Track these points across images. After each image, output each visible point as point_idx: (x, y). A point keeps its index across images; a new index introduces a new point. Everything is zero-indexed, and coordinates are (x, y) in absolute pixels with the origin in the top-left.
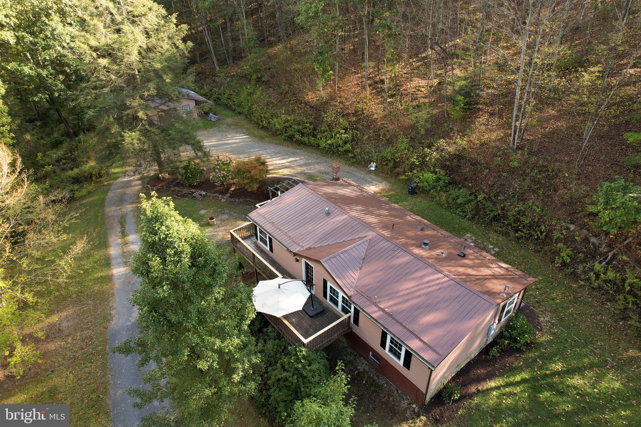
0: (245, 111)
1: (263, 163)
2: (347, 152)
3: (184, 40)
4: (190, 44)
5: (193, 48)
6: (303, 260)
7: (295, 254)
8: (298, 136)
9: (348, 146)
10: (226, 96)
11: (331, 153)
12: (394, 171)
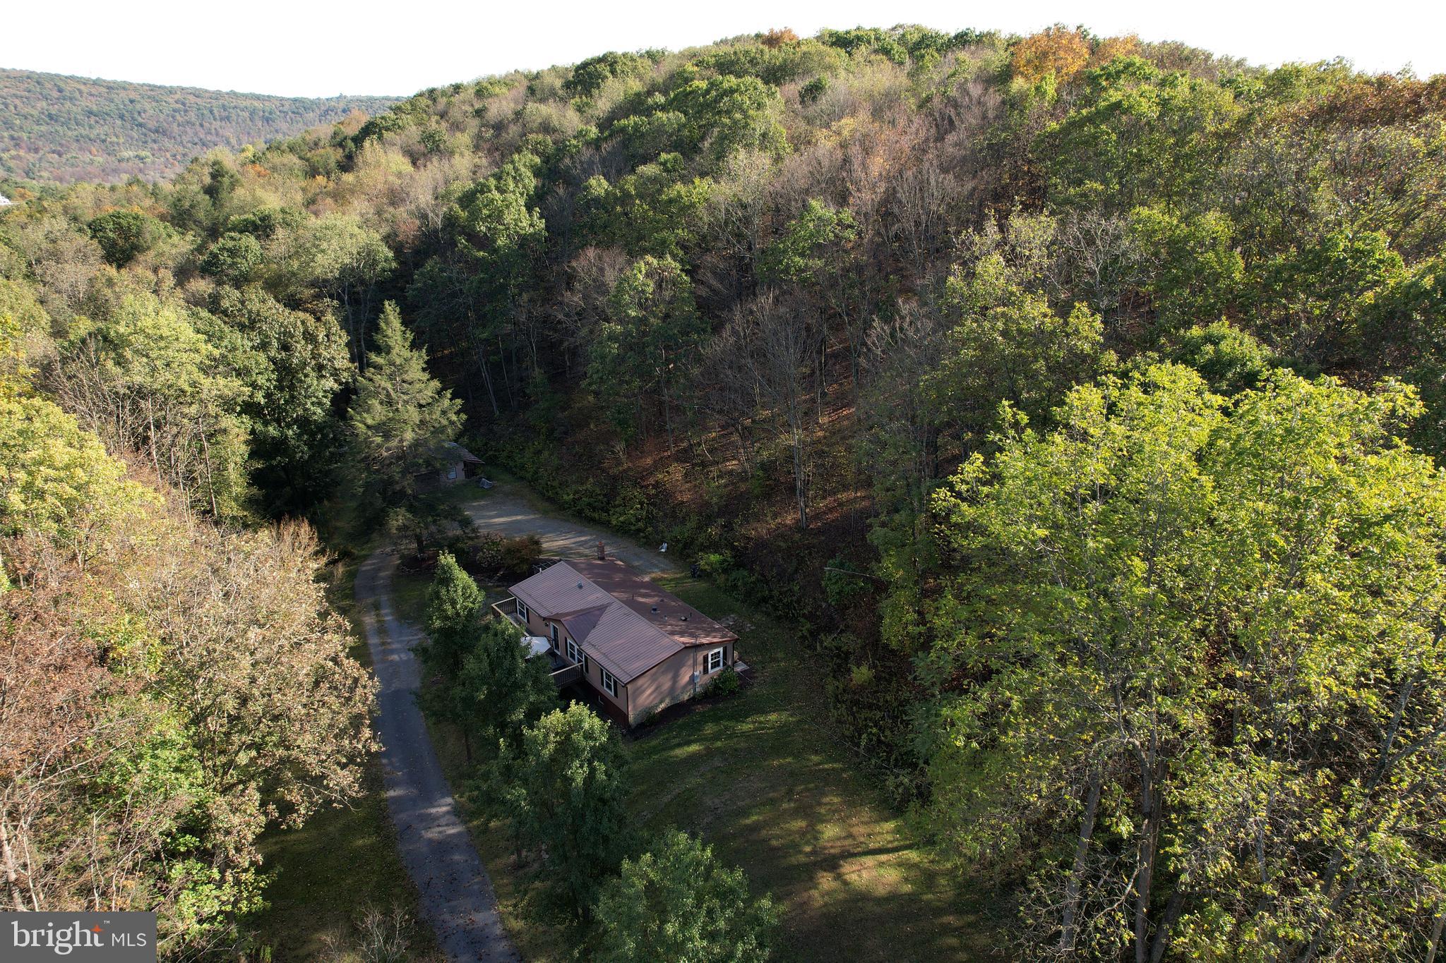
0: (529, 476)
1: (537, 543)
2: (639, 530)
3: (458, 413)
4: (464, 417)
5: (467, 420)
6: (552, 624)
7: (544, 619)
8: (588, 512)
9: (641, 524)
10: (505, 454)
11: (623, 531)
12: (683, 552)
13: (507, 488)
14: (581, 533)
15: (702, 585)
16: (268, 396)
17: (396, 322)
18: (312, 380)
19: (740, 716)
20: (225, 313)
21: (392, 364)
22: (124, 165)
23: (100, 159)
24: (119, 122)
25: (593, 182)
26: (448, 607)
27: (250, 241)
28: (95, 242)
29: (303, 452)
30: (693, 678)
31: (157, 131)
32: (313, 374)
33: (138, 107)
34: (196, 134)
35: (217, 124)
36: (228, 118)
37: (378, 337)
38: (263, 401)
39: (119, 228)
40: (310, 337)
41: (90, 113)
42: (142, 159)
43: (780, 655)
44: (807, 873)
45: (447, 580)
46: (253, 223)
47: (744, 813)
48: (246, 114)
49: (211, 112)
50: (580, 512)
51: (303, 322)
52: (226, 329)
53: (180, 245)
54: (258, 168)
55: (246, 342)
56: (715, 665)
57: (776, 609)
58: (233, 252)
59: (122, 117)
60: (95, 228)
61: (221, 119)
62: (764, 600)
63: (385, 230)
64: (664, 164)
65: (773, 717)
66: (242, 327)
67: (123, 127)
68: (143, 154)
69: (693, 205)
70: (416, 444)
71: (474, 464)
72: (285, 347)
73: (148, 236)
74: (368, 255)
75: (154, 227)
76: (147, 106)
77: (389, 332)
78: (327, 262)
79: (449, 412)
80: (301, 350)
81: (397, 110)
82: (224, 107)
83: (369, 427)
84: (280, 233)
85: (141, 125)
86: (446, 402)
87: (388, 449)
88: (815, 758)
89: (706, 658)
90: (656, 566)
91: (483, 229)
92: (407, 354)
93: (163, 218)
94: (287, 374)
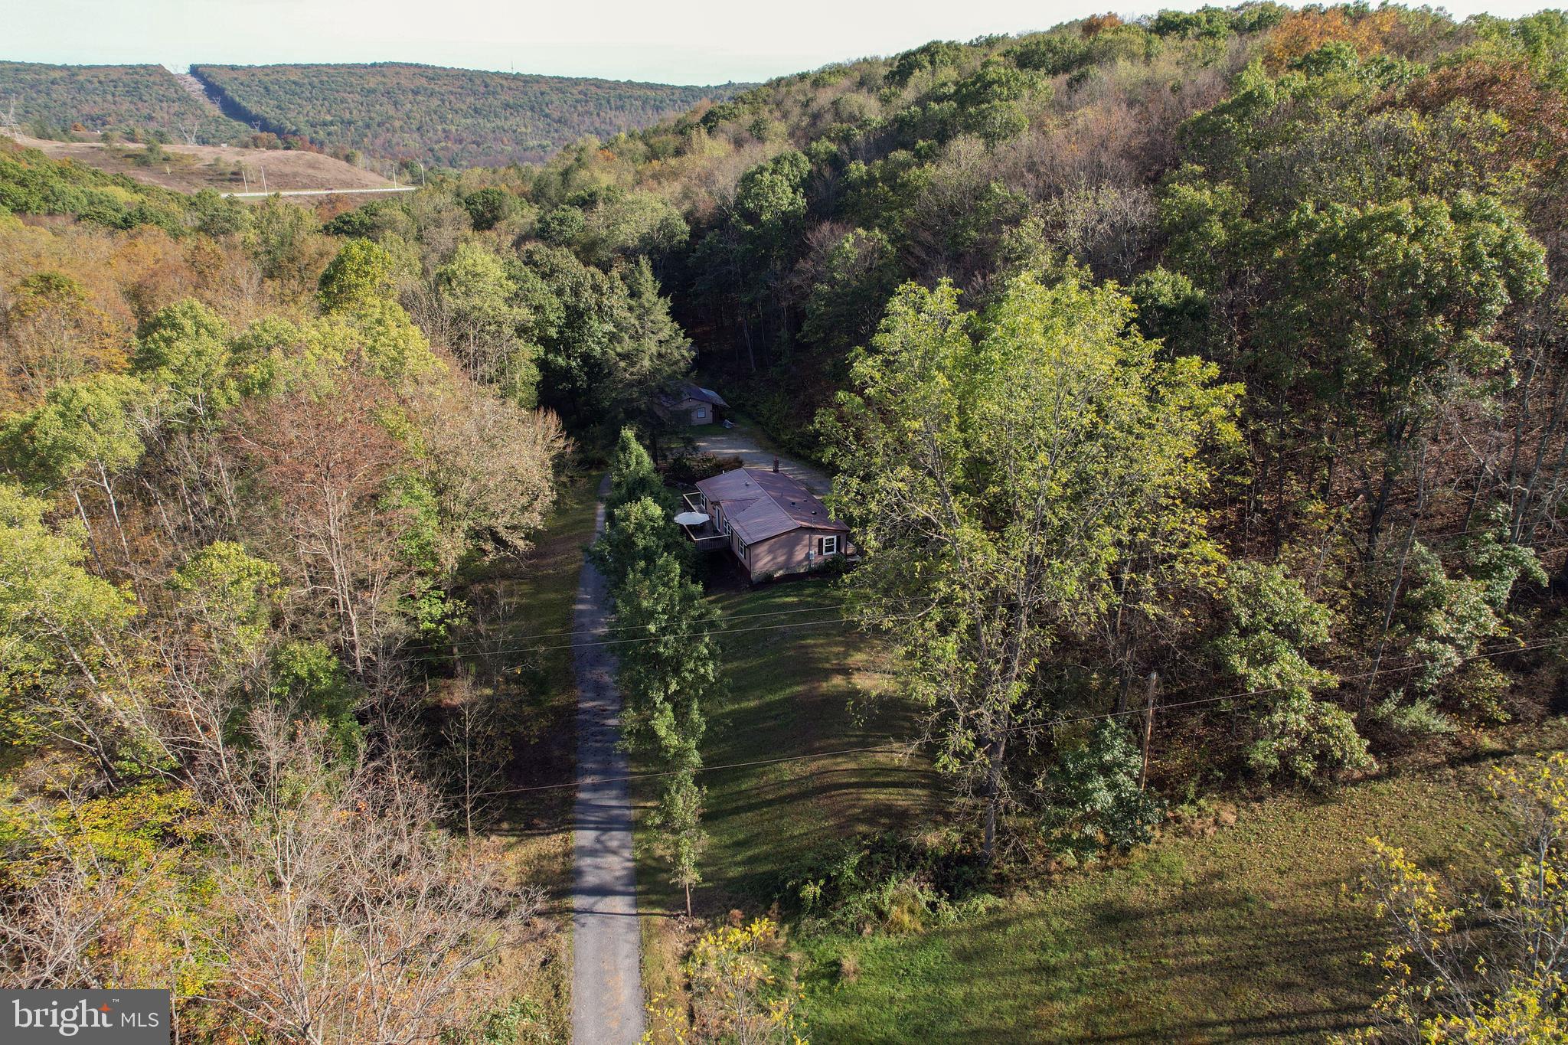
0: (764, 420)
6: (717, 507)
7: (712, 503)
8: (797, 449)
13: (745, 429)
16: (560, 333)
17: (648, 274)
18: (594, 323)
20: (536, 264)
21: (642, 306)
22: (528, 153)
23: (510, 149)
24: (529, 114)
25: (853, 166)
26: (623, 466)
27: (578, 213)
28: (468, 213)
29: (582, 382)
30: (808, 555)
31: (559, 121)
32: (595, 317)
33: (547, 98)
34: (592, 123)
35: (612, 114)
36: (622, 108)
38: (555, 336)
39: (486, 202)
40: (596, 288)
41: (507, 106)
42: (543, 147)
44: (827, 674)
45: (625, 448)
46: (583, 198)
47: (804, 637)
48: (639, 103)
49: (609, 102)
51: (593, 276)
52: (531, 275)
53: (527, 216)
54: (607, 153)
55: (544, 286)
56: (830, 549)
58: (561, 222)
59: (532, 109)
60: (470, 202)
61: (617, 108)
63: (687, 206)
64: (919, 151)
66: (544, 276)
67: (532, 118)
68: (545, 143)
69: (917, 188)
70: (655, 371)
71: (723, 408)
72: (576, 293)
73: (506, 209)
74: (665, 225)
75: (513, 201)
76: (555, 98)
77: (642, 281)
78: (628, 233)
79: (683, 349)
80: (588, 297)
81: (737, 100)
82: (620, 97)
83: (619, 355)
84: (601, 207)
85: (547, 116)
86: (680, 340)
87: (632, 374)
89: (821, 541)
91: (752, 205)
92: (654, 299)
93: (523, 195)
94: (575, 317)
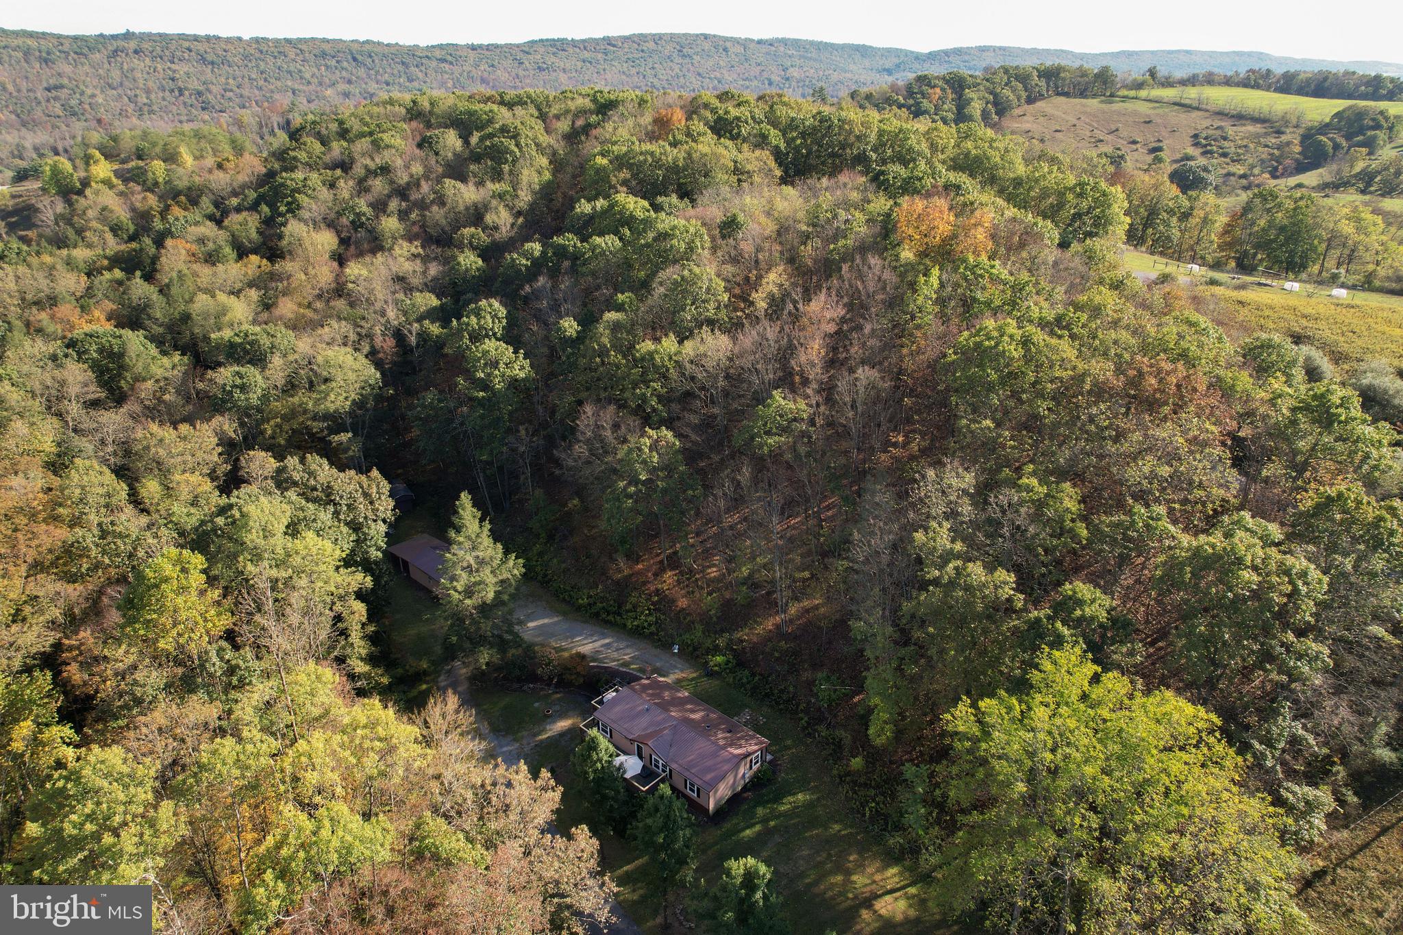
6: (636, 743)
7: (631, 740)
8: (604, 616)
9: (653, 628)
11: (637, 633)
12: (693, 654)
14: (604, 636)
15: (715, 683)
19: (777, 799)
25: (565, 324)
27: (256, 375)
30: (744, 775)
37: (455, 520)
43: (789, 742)
50: (597, 615)
54: (184, 244)
56: (756, 763)
57: (778, 703)
62: (767, 695)
65: (800, 796)
73: (132, 355)
88: (837, 827)
89: (751, 760)
90: (676, 667)
91: (482, 375)
